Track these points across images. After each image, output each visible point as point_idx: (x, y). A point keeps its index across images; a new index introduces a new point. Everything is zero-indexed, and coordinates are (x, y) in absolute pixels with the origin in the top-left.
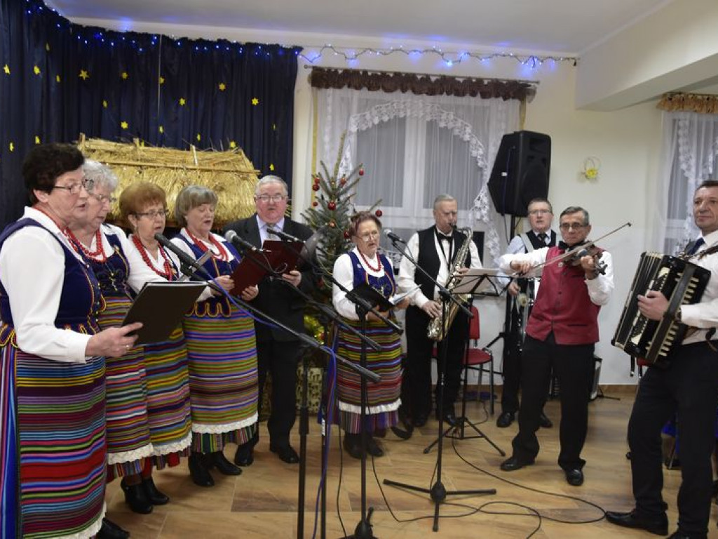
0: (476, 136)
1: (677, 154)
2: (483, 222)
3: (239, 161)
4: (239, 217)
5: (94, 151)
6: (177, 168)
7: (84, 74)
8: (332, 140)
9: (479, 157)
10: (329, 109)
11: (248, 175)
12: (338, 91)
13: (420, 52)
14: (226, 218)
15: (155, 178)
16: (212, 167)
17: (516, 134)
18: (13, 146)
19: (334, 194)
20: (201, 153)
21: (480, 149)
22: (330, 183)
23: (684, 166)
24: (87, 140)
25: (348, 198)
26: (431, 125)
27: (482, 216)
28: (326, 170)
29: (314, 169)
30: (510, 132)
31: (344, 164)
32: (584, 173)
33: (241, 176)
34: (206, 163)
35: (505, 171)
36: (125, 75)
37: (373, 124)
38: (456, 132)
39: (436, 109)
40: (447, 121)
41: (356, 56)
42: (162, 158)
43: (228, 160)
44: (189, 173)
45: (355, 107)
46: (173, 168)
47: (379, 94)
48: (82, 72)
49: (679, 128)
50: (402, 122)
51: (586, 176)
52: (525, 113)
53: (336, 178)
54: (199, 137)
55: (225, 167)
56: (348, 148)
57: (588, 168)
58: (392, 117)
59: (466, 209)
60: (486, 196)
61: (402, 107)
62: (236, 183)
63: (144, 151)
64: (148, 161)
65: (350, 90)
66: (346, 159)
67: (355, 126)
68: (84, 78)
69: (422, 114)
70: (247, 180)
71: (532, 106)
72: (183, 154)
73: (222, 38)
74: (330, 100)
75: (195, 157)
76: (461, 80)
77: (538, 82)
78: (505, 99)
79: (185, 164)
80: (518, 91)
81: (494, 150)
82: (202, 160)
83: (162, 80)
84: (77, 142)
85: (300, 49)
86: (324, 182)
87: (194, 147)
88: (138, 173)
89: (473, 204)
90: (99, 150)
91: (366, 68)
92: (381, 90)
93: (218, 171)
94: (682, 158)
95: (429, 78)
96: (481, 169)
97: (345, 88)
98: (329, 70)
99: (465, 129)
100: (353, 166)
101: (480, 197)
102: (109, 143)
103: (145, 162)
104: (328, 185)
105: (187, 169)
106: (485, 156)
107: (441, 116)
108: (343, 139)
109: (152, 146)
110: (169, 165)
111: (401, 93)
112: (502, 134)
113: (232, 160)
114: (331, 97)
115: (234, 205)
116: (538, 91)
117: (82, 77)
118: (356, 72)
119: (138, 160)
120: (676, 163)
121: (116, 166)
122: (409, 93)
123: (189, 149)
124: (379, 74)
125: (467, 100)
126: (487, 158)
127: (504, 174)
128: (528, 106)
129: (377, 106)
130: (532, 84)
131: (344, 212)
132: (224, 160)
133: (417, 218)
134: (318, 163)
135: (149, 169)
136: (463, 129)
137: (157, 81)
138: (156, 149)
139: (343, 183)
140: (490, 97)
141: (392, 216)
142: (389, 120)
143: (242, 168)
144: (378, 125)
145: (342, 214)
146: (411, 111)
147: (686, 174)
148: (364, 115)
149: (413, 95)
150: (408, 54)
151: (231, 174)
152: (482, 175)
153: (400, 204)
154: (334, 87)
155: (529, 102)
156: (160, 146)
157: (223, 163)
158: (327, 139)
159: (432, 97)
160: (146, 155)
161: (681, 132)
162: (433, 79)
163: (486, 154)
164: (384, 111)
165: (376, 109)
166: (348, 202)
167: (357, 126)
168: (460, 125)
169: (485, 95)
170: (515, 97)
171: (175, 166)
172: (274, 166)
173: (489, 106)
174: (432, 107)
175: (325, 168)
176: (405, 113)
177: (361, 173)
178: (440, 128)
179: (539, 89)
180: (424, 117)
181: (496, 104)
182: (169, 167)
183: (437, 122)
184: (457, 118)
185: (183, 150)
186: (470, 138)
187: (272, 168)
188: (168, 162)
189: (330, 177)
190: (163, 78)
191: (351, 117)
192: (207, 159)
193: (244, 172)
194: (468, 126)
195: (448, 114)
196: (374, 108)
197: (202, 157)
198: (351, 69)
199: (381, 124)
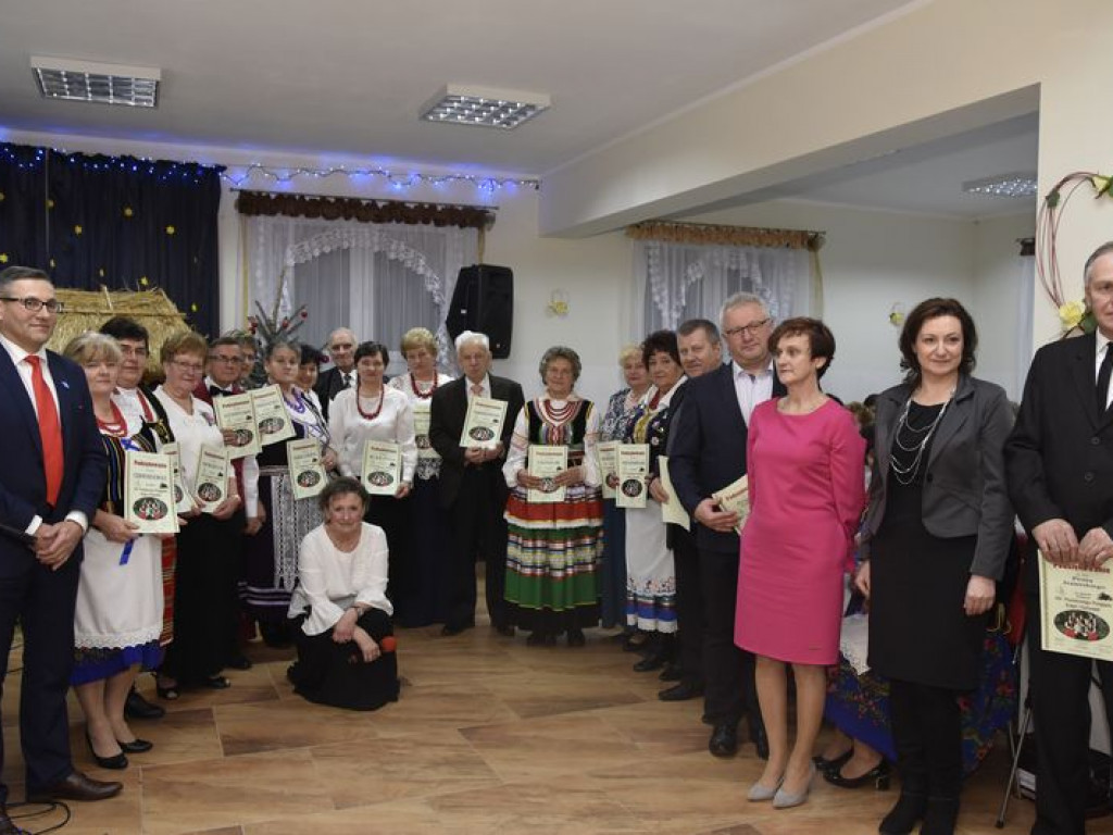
0: (431, 267)
1: (649, 286)
3: (160, 303)
6: (89, 314)
8: (267, 277)
9: (435, 292)
10: (261, 240)
11: (173, 319)
12: (271, 220)
13: (364, 173)
14: (154, 370)
17: (475, 268)
20: (115, 294)
21: (436, 283)
22: (270, 327)
23: (657, 299)
26: (379, 257)
28: (263, 312)
29: (245, 309)
30: (468, 265)
32: (551, 307)
33: (165, 321)
34: (123, 306)
35: (464, 308)
37: (313, 257)
38: (409, 264)
39: (385, 240)
40: (397, 251)
41: (290, 177)
42: (71, 301)
43: (146, 302)
45: (291, 235)
46: (84, 314)
47: (320, 221)
49: (649, 257)
50: (346, 252)
51: (555, 311)
52: (484, 242)
53: (276, 321)
54: (102, 273)
55: (145, 311)
57: (555, 302)
58: (335, 247)
65: (285, 217)
67: (292, 259)
69: (368, 245)
71: (493, 236)
72: (93, 296)
73: (127, 155)
74: (261, 229)
75: (109, 299)
76: (412, 206)
77: (496, 208)
78: (461, 226)
79: (96, 308)
80: (475, 218)
81: (451, 284)
82: (118, 302)
83: (51, 204)
85: (222, 169)
86: (261, 325)
87: (105, 288)
91: (304, 192)
92: (321, 217)
94: (654, 290)
95: (376, 205)
96: (438, 306)
97: (279, 215)
98: (260, 193)
99: (418, 261)
100: (295, 307)
104: (267, 329)
106: (442, 290)
107: (390, 247)
110: (79, 309)
111: (344, 220)
112: (460, 266)
113: (154, 302)
114: (262, 225)
116: (498, 217)
118: (291, 197)
120: (648, 295)
122: (353, 222)
123: (99, 290)
124: (318, 198)
125: (420, 228)
126: (444, 295)
127: (464, 312)
128: (488, 234)
130: (490, 210)
132: (142, 302)
134: (251, 301)
136: (416, 260)
137: (43, 204)
139: (284, 326)
140: (443, 226)
142: (331, 252)
143: (166, 311)
144: (319, 257)
146: (356, 242)
147: (660, 306)
148: (302, 246)
149: (359, 222)
150: (350, 175)
151: (153, 319)
152: (439, 313)
154: (266, 214)
155: (489, 229)
156: (66, 287)
157: (141, 306)
158: (259, 273)
161: (651, 262)
162: (380, 205)
163: (442, 289)
164: (325, 240)
165: (315, 239)
167: (295, 259)
168: (412, 256)
169: (439, 223)
170: (472, 224)
171: (87, 310)
172: (197, 305)
173: (444, 235)
174: (381, 236)
175: (261, 309)
176: (350, 243)
177: (304, 315)
178: (390, 261)
179: (499, 215)
180: (371, 248)
181: (452, 233)
182: (79, 313)
183: (387, 253)
184: (409, 249)
185: (94, 291)
186: (424, 271)
187: (194, 308)
188: (77, 306)
189: (269, 320)
190: (52, 200)
191: (287, 249)
192: (122, 302)
193: (167, 316)
194: (421, 258)
195: (399, 244)
196: (312, 238)
197: (117, 299)
198: (285, 193)
199: (323, 255)
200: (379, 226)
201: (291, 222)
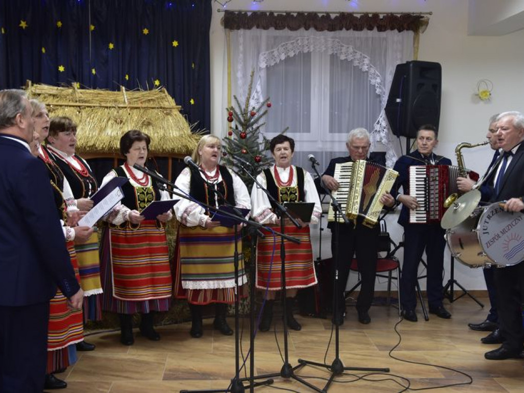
0: (374, 66)
2: (382, 143)
3: (163, 98)
4: (164, 148)
5: (39, 95)
6: (110, 107)
7: (23, 24)
8: (244, 76)
9: (377, 85)
10: (241, 48)
11: (171, 111)
12: (248, 32)
14: (153, 149)
15: (92, 117)
16: (140, 105)
17: (408, 63)
19: (246, 124)
20: (130, 93)
21: (378, 78)
22: (243, 115)
24: (32, 85)
25: (258, 128)
26: (334, 57)
27: (381, 138)
28: (239, 104)
29: (229, 102)
30: (404, 62)
31: (256, 97)
32: (477, 95)
33: (165, 112)
34: (135, 102)
35: (399, 98)
36: (59, 24)
37: (280, 60)
38: (356, 63)
39: (337, 45)
40: (347, 54)
42: (97, 99)
43: (153, 98)
44: (121, 111)
45: (264, 45)
46: (107, 107)
47: (286, 32)
48: (22, 22)
50: (307, 56)
51: (480, 98)
52: (418, 43)
53: (247, 110)
54: (127, 77)
55: (151, 105)
56: (259, 82)
57: (481, 90)
58: (297, 52)
60: (384, 120)
62: (161, 118)
63: (81, 93)
64: (86, 102)
65: (259, 30)
66: (257, 92)
67: (264, 62)
68: (24, 27)
69: (324, 49)
70: (171, 115)
71: (426, 36)
72: (114, 94)
74: (241, 40)
75: (125, 96)
76: (359, 16)
77: (430, 14)
78: (400, 31)
79: (116, 103)
80: (411, 23)
81: (390, 78)
82: (131, 99)
83: (92, 28)
84: (24, 88)
86: (237, 115)
87: (124, 88)
88: (78, 113)
89: (373, 128)
90: (43, 94)
91: (273, 9)
92: (286, 28)
93: (145, 108)
95: (330, 16)
96: (379, 96)
97: (254, 28)
98: (240, 12)
99: (363, 61)
100: (263, 98)
101: (379, 121)
102: (52, 87)
103: (82, 103)
104: (241, 116)
105: (119, 107)
106: (382, 84)
107: (341, 49)
108: (252, 76)
109: (88, 89)
110: (103, 104)
111: (305, 31)
112: (397, 64)
113: (157, 98)
114: (242, 37)
115: (159, 137)
116: (430, 21)
117: (22, 27)
118: (263, 14)
119: (76, 101)
121: (59, 108)
122: (312, 30)
123: (119, 90)
124: (284, 14)
125: (365, 34)
126: (385, 88)
127: (398, 100)
128: (422, 36)
129: (282, 44)
130: (425, 16)
131: (255, 140)
132: (150, 98)
133: (323, 141)
134: (233, 98)
135: (87, 109)
136: (361, 60)
137: (88, 28)
138: (92, 91)
139: (253, 115)
140: (385, 30)
141: (300, 141)
142: (295, 55)
143: (166, 104)
144: (285, 59)
145: (253, 142)
146: (314, 47)
148: (273, 52)
149: (316, 31)
151: (156, 111)
152: (380, 102)
153: (308, 130)
154: (245, 28)
155: (423, 32)
156: (95, 88)
157: (149, 101)
158: (239, 75)
159: (333, 32)
160: (83, 97)
162: (333, 16)
163: (382, 82)
165: (282, 46)
166: (258, 131)
167: (266, 63)
168: (358, 57)
169: (381, 29)
170: (409, 28)
171: (109, 105)
172: (194, 100)
173: (385, 39)
174: (333, 41)
175: (237, 101)
176: (308, 48)
177: (269, 106)
178: (342, 61)
179: (432, 20)
180: (326, 51)
181: (393, 36)
182: (103, 107)
183: (338, 55)
184: (356, 51)
185: (115, 91)
186: (368, 68)
187: (192, 102)
188: (102, 101)
189: (243, 110)
190: (93, 25)
191: (260, 55)
192: (135, 98)
193: (167, 108)
194: (366, 58)
195: (348, 48)
196: (280, 46)
197: (131, 96)
198: (259, 11)
199: (288, 59)
200: (331, 34)
201: (264, 33)
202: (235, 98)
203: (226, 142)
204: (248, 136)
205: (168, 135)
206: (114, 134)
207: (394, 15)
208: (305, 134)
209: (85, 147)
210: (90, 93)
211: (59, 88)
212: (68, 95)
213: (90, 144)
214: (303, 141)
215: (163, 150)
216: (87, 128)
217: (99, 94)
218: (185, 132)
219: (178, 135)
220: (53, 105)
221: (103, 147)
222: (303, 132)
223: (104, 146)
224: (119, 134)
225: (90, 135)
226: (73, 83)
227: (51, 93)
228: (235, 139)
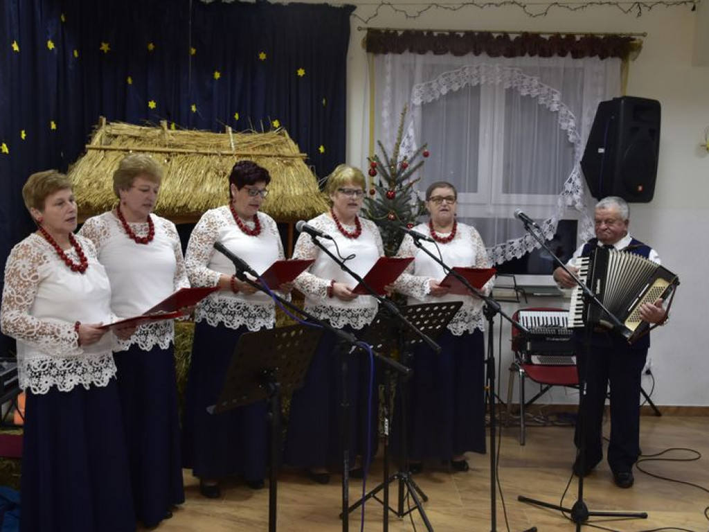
0: (567, 104)
2: (575, 209)
3: (282, 143)
4: (282, 210)
5: (116, 136)
6: (210, 154)
7: (105, 47)
8: (392, 116)
9: (569, 130)
10: (388, 78)
11: (293, 160)
12: (398, 57)
13: (496, 5)
15: (185, 167)
16: (251, 152)
17: (616, 101)
18: (25, 133)
19: (394, 180)
20: (238, 135)
21: (572, 121)
22: (390, 166)
24: (107, 124)
25: (411, 185)
26: (511, 93)
27: (574, 202)
28: (384, 152)
29: (372, 150)
30: (609, 98)
31: (407, 144)
32: (704, 146)
33: (285, 162)
34: (244, 147)
35: (602, 147)
36: (151, 46)
37: (441, 95)
38: (542, 101)
39: (517, 74)
40: (530, 88)
41: (420, 13)
42: (193, 142)
43: (269, 142)
44: (225, 160)
45: (418, 75)
46: (206, 154)
47: (447, 59)
48: (103, 44)
50: (475, 91)
52: (627, 73)
53: (396, 161)
54: (237, 116)
55: (266, 151)
56: (412, 123)
58: (463, 85)
59: (554, 193)
60: (579, 177)
61: (475, 72)
62: (279, 170)
63: (172, 135)
64: (178, 146)
65: (412, 55)
66: (408, 137)
67: (419, 98)
68: (106, 51)
69: (498, 81)
70: (293, 166)
71: (638, 65)
72: (218, 137)
74: (389, 68)
75: (232, 140)
76: (547, 37)
77: (644, 35)
78: (602, 58)
79: (219, 150)
80: (618, 47)
81: (588, 121)
82: (240, 143)
83: (193, 51)
84: (96, 126)
85: (352, 8)
86: (381, 166)
87: (230, 129)
88: (166, 161)
89: (563, 188)
90: (120, 135)
91: (431, 28)
92: (449, 52)
93: (257, 155)
95: (508, 36)
96: (572, 145)
97: (407, 53)
98: (387, 31)
99: (552, 97)
100: (417, 145)
101: (571, 179)
102: (133, 126)
103: (173, 148)
104: (387, 169)
105: (222, 155)
106: (578, 128)
107: (522, 82)
108: (403, 114)
109: (181, 129)
110: (201, 150)
111: (474, 56)
112: (599, 101)
114: (390, 63)
115: (276, 195)
116: (644, 45)
117: (103, 51)
118: (418, 34)
119: (165, 146)
122: (484, 57)
123: (224, 131)
124: (447, 33)
125: (556, 62)
126: (580, 135)
127: (601, 151)
128: (632, 65)
129: (444, 74)
130: (637, 38)
131: (406, 202)
132: (265, 143)
133: (495, 205)
134: (376, 144)
135: (178, 156)
136: (550, 96)
137: (188, 51)
138: (186, 132)
139: (404, 167)
140: (582, 56)
141: (464, 204)
142: (460, 89)
143: (286, 151)
144: (447, 94)
145: (403, 204)
146: (486, 78)
148: (431, 84)
149: (489, 57)
150: (482, 7)
151: (272, 160)
152: (574, 152)
153: (474, 189)
154: (394, 52)
155: (634, 60)
156: (190, 129)
157: (264, 146)
158: (385, 114)
159: (511, 59)
160: (175, 140)
162: (512, 37)
164: (454, 78)
165: (443, 76)
166: (410, 189)
167: (421, 98)
168: (546, 92)
169: (577, 55)
170: (615, 54)
171: (209, 151)
172: (325, 147)
173: (583, 69)
174: (512, 71)
175: (383, 148)
176: (479, 79)
177: (426, 155)
178: (522, 97)
179: (646, 43)
180: (502, 84)
181: (591, 65)
182: (201, 153)
183: (519, 90)
184: (542, 84)
185: (218, 132)
186: (558, 107)
187: (322, 149)
188: (200, 147)
189: (389, 160)
190: (195, 48)
191: (414, 87)
192: (245, 143)
193: (288, 157)
194: (556, 93)
195: (531, 80)
196: (441, 76)
197: (240, 140)
198: (413, 30)
199: (451, 94)
200: (509, 61)
201: (419, 59)
202: (380, 144)
203: (366, 203)
204: (397, 195)
205: (288, 192)
206: (214, 190)
207: (596, 36)
208: (472, 195)
209: (173, 209)
210: (184, 135)
211: (143, 128)
212: (155, 137)
213: (181, 204)
214: (469, 204)
215: (281, 213)
216: (178, 182)
217: (197, 136)
218: (312, 189)
219: (301, 193)
220: (133, 150)
221: (197, 209)
222: (469, 192)
223: (200, 208)
224: (221, 191)
225: (182, 192)
226: (161, 121)
227: (132, 134)
228: (378, 199)
